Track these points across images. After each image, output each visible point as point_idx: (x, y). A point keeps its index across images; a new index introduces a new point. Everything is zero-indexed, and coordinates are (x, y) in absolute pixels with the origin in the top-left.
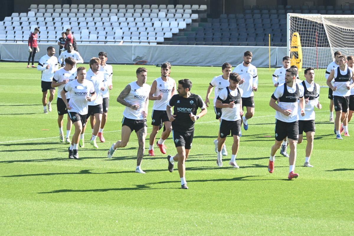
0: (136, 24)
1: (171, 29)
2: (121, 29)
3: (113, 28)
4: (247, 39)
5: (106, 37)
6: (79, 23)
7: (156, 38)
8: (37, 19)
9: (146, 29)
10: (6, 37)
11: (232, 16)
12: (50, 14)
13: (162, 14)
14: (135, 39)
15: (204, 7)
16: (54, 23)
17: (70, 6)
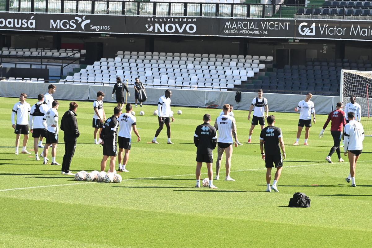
0: (210, 71)
1: (240, 77)
2: (196, 75)
3: (189, 75)
4: (307, 88)
5: (183, 83)
6: (159, 69)
7: (227, 85)
8: (122, 64)
9: (219, 76)
10: (95, 79)
11: (295, 67)
12: (134, 60)
13: (233, 63)
14: (208, 85)
15: (270, 58)
16: (138, 69)
17: (152, 54)
